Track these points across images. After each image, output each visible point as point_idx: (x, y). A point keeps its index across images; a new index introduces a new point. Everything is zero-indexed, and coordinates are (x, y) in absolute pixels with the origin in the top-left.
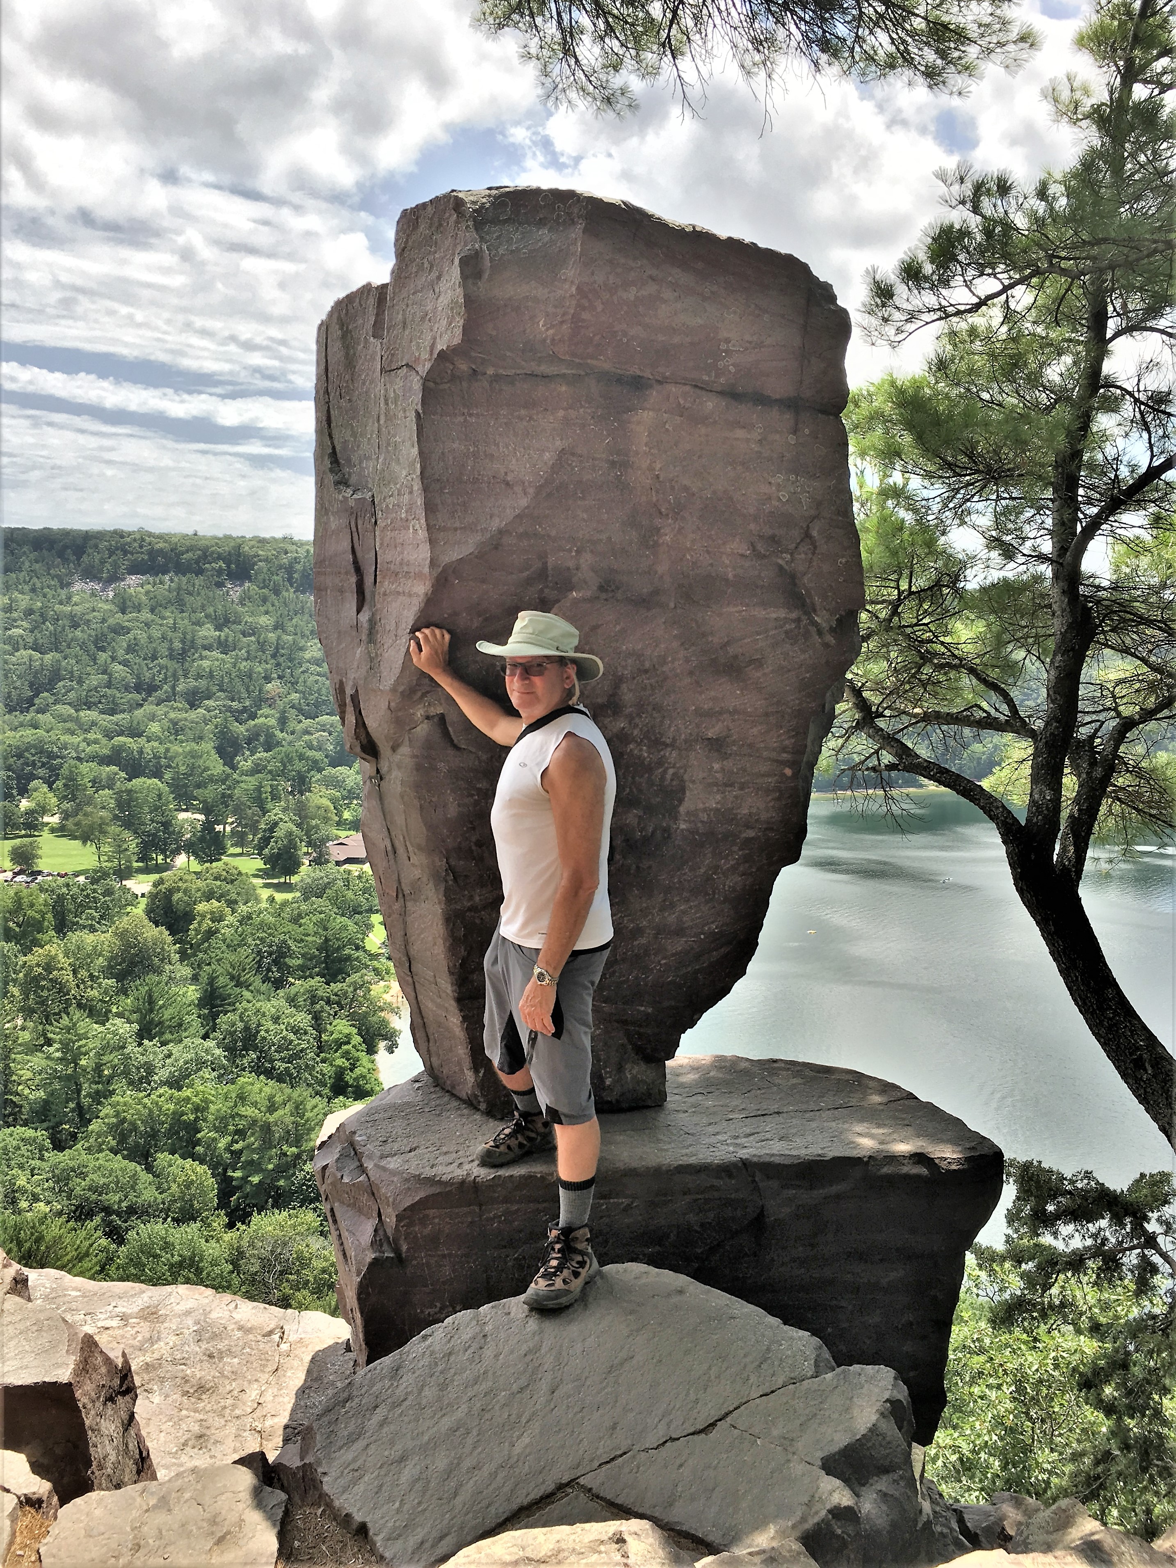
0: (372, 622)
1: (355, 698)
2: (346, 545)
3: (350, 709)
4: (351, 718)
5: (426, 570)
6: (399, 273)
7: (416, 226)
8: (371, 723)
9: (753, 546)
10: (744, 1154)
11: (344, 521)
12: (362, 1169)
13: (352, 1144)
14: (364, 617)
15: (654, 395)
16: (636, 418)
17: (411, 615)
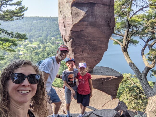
0: (66, 29)
1: (64, 36)
2: (63, 21)
5: (72, 24)
9: (105, 21)
15: (96, 5)
16: (94, 7)
17: (70, 29)
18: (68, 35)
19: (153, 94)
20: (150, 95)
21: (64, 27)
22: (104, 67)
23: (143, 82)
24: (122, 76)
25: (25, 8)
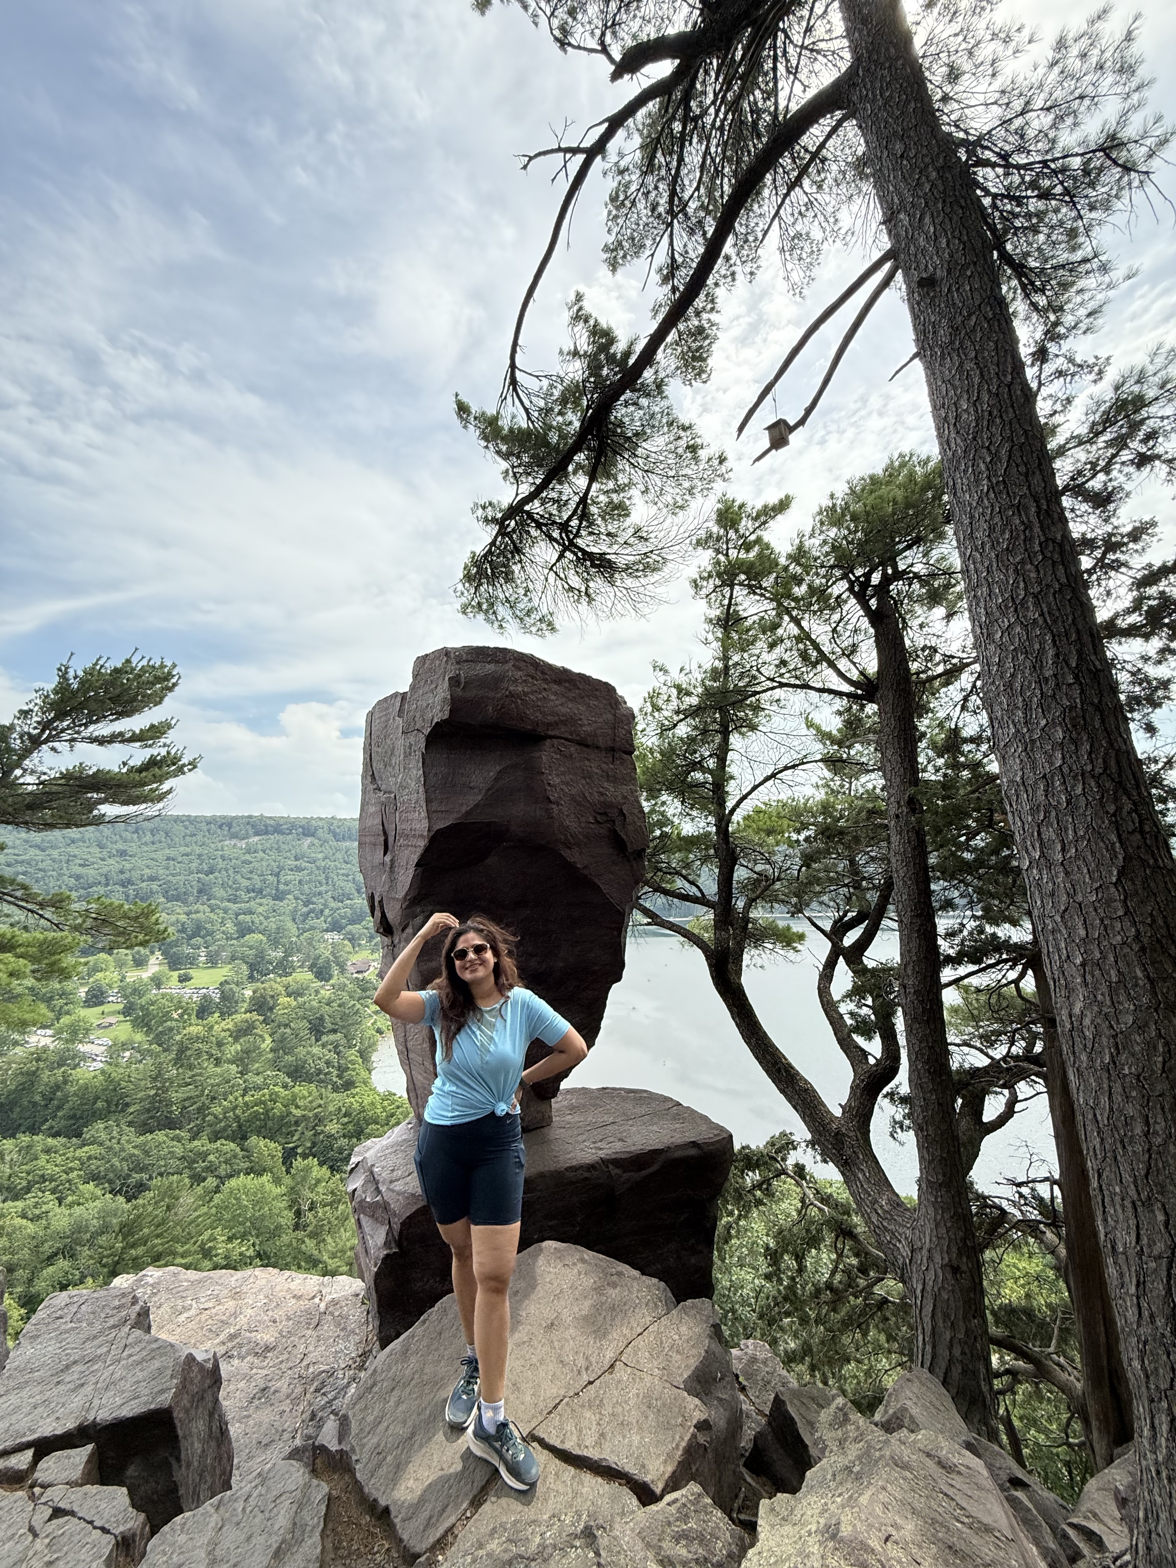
0: (393, 863)
1: (381, 902)
2: (378, 821)
3: (377, 908)
4: (378, 913)
5: (426, 833)
6: (413, 687)
7: (424, 664)
8: (390, 916)
10: (602, 1154)
11: (378, 809)
12: (378, 1191)
13: (372, 1173)
14: (388, 858)
15: (547, 744)
16: (537, 754)
17: (415, 858)
18: (401, 894)
19: (925, 1252)
20: (911, 1261)
21: (385, 854)
22: (620, 1089)
23: (855, 1176)
24: (725, 1135)
25: (185, 761)
